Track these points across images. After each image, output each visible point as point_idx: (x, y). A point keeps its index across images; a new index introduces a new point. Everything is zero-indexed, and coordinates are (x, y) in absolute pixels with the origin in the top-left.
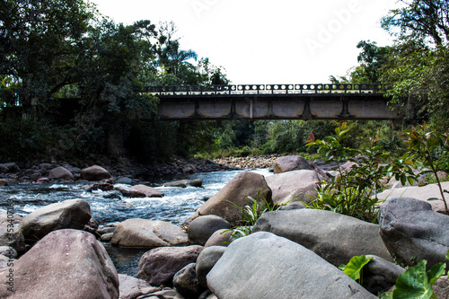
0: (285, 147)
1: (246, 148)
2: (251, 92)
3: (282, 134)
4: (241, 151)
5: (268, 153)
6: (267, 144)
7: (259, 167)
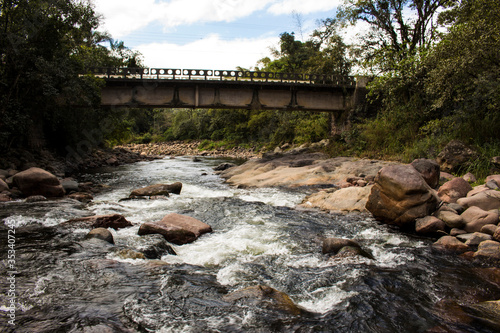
0: (188, 134)
1: (147, 135)
2: (198, 78)
3: (185, 121)
4: (142, 138)
5: (171, 140)
6: (169, 131)
7: (163, 153)
